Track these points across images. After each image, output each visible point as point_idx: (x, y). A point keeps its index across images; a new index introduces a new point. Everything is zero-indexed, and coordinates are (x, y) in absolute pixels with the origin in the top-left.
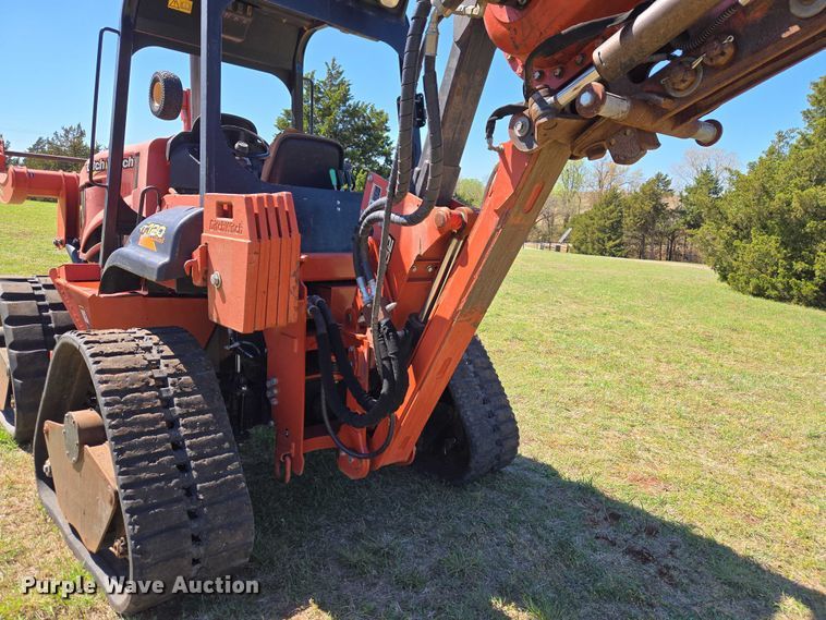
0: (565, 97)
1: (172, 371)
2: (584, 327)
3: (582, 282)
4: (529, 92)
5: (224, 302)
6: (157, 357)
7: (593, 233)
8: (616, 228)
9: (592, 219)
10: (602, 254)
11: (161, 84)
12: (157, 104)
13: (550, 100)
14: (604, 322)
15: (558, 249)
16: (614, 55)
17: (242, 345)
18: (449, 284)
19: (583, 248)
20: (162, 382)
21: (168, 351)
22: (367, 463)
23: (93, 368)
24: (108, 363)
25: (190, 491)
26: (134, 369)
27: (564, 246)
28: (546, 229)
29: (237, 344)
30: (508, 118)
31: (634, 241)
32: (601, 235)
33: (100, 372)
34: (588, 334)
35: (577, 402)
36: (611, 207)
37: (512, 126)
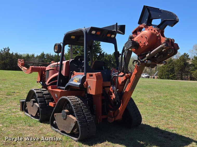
0: (143, 60)
1: (81, 102)
2: (160, 99)
3: (160, 87)
4: (138, 59)
5: (91, 90)
6: (78, 100)
7: (165, 72)
8: (172, 71)
9: (164, 68)
10: (168, 79)
11: (57, 46)
12: (56, 50)
13: (141, 60)
14: (166, 98)
15: (154, 78)
16: (149, 56)
17: (89, 99)
18: (127, 86)
19: (162, 77)
20: (80, 104)
21: (79, 99)
22: (113, 119)
23: (70, 102)
24: (72, 101)
25: (86, 121)
26: (76, 102)
27: (156, 77)
28: (150, 72)
29: (88, 99)
30: (136, 62)
31: (179, 74)
32: (168, 73)
33: (71, 102)
34: (161, 101)
35: (156, 115)
36: (170, 64)
37: (136, 63)
